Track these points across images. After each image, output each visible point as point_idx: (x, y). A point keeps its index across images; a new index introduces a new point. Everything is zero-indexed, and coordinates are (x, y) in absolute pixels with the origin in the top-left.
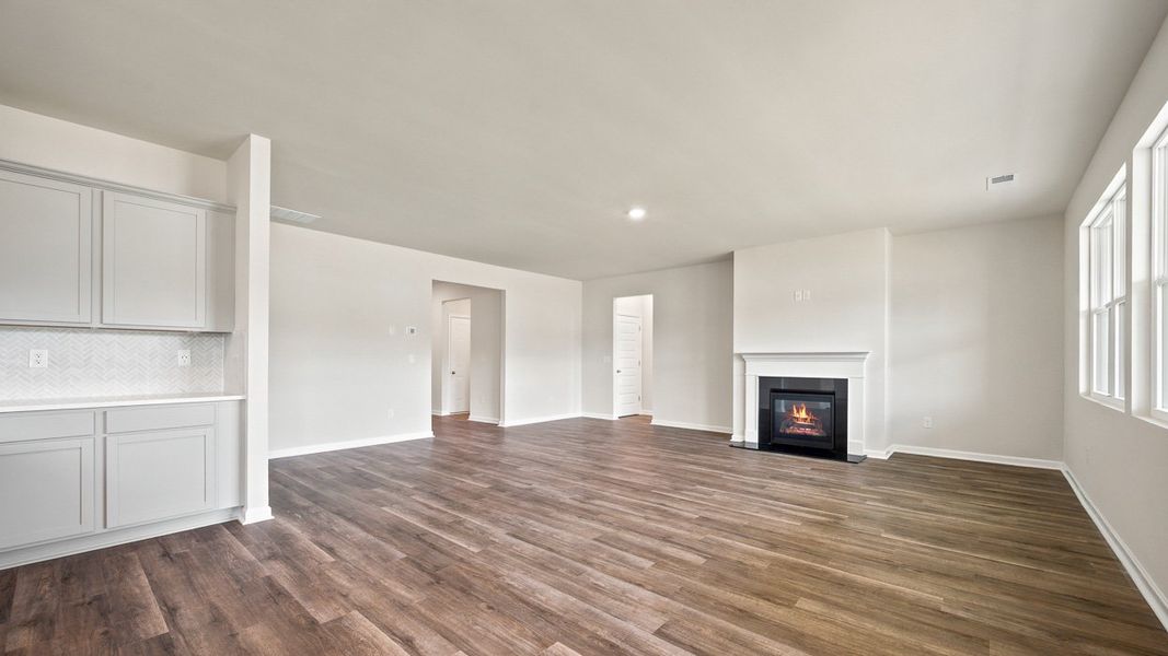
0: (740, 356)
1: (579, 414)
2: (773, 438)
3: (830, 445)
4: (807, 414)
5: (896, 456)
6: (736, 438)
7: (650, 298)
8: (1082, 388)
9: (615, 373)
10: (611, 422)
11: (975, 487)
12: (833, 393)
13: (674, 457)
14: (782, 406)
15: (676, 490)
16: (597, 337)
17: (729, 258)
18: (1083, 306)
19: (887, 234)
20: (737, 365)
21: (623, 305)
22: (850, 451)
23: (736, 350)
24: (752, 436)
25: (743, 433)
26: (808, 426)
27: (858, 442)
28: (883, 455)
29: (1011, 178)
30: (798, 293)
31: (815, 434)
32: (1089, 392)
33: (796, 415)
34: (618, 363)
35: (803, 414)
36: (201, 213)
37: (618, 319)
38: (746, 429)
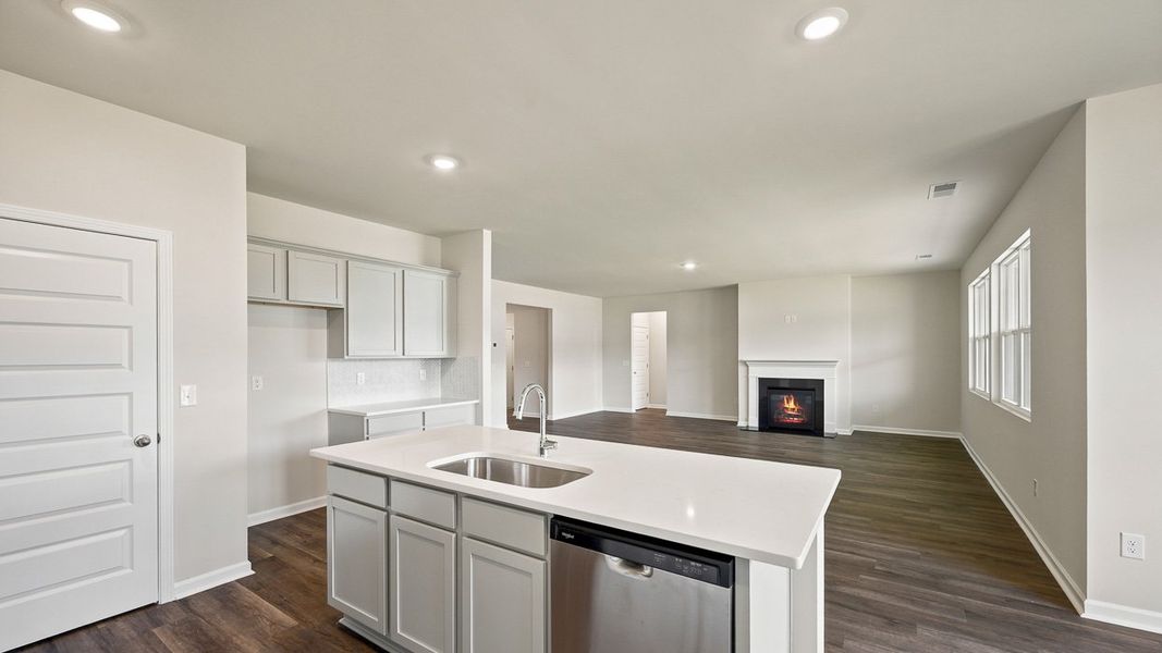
0: (745, 363)
1: (602, 409)
2: (769, 423)
3: (812, 426)
4: (795, 404)
5: (855, 432)
6: (741, 424)
7: (663, 314)
8: (971, 386)
9: (633, 374)
10: (630, 414)
11: (910, 449)
12: (813, 390)
14: (774, 397)
16: (616, 343)
17: (734, 289)
18: (971, 335)
19: (849, 279)
20: (741, 369)
21: (639, 319)
22: (827, 430)
23: (741, 357)
24: (754, 422)
25: (747, 420)
26: (795, 416)
27: (831, 425)
28: (849, 433)
29: (930, 256)
30: (788, 317)
31: (800, 420)
32: (974, 388)
33: (787, 406)
34: (634, 367)
35: (792, 405)
36: (444, 279)
37: (634, 330)
38: (749, 416)
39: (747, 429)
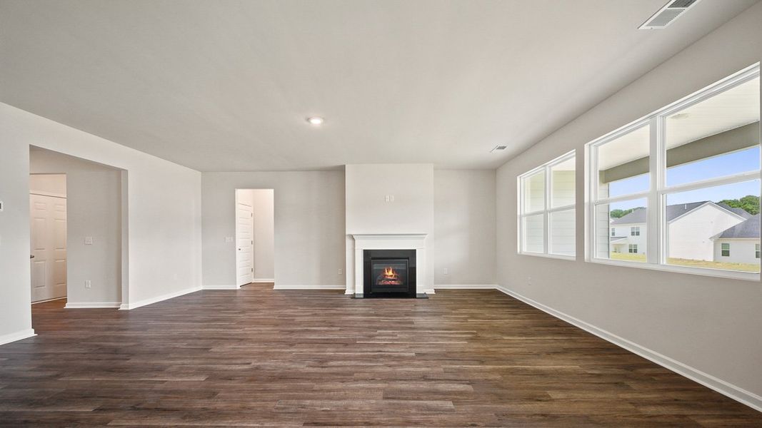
0: (352, 237)
1: (201, 288)
2: (373, 290)
3: (406, 289)
4: (393, 271)
6: (349, 292)
7: (270, 193)
9: (237, 251)
10: (234, 290)
12: (408, 259)
13: (327, 312)
14: (376, 267)
15: (371, 337)
16: (219, 221)
17: (341, 170)
18: (518, 213)
20: (348, 242)
21: (243, 196)
22: (419, 291)
23: (347, 233)
24: (360, 290)
25: (354, 288)
26: (393, 280)
27: (421, 288)
28: (433, 291)
30: (388, 197)
31: (396, 283)
33: (387, 274)
34: (239, 244)
35: (391, 273)
37: (238, 207)
38: (356, 285)
39: (353, 297)
